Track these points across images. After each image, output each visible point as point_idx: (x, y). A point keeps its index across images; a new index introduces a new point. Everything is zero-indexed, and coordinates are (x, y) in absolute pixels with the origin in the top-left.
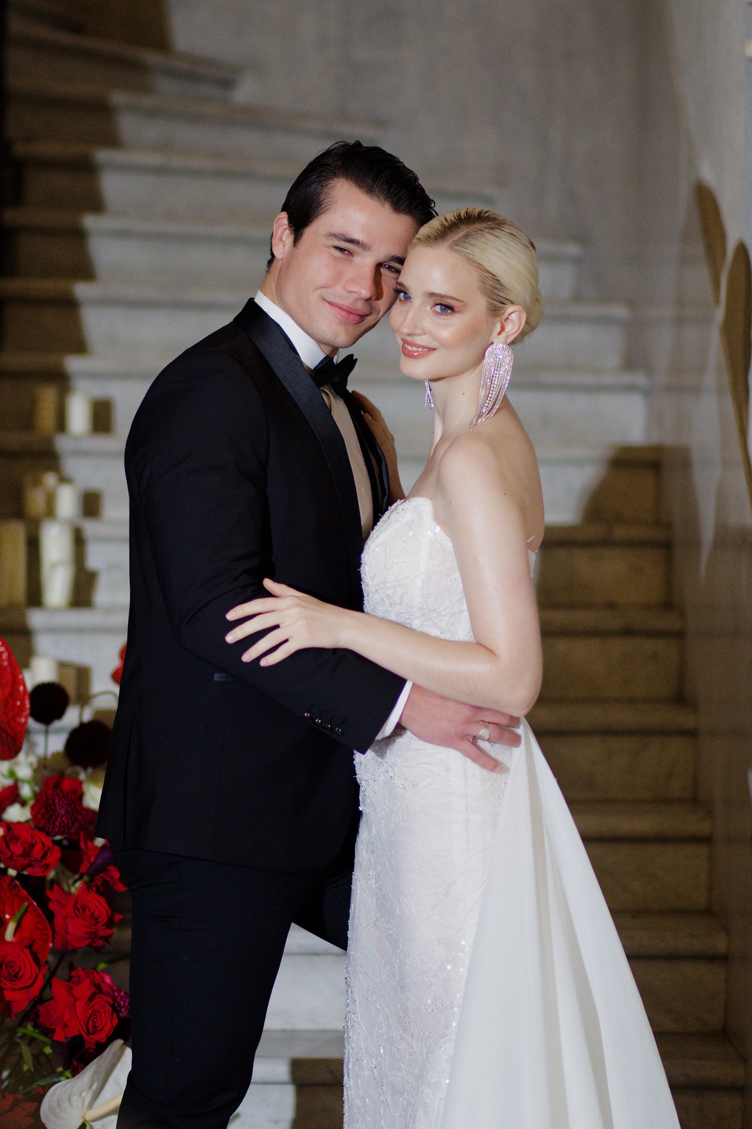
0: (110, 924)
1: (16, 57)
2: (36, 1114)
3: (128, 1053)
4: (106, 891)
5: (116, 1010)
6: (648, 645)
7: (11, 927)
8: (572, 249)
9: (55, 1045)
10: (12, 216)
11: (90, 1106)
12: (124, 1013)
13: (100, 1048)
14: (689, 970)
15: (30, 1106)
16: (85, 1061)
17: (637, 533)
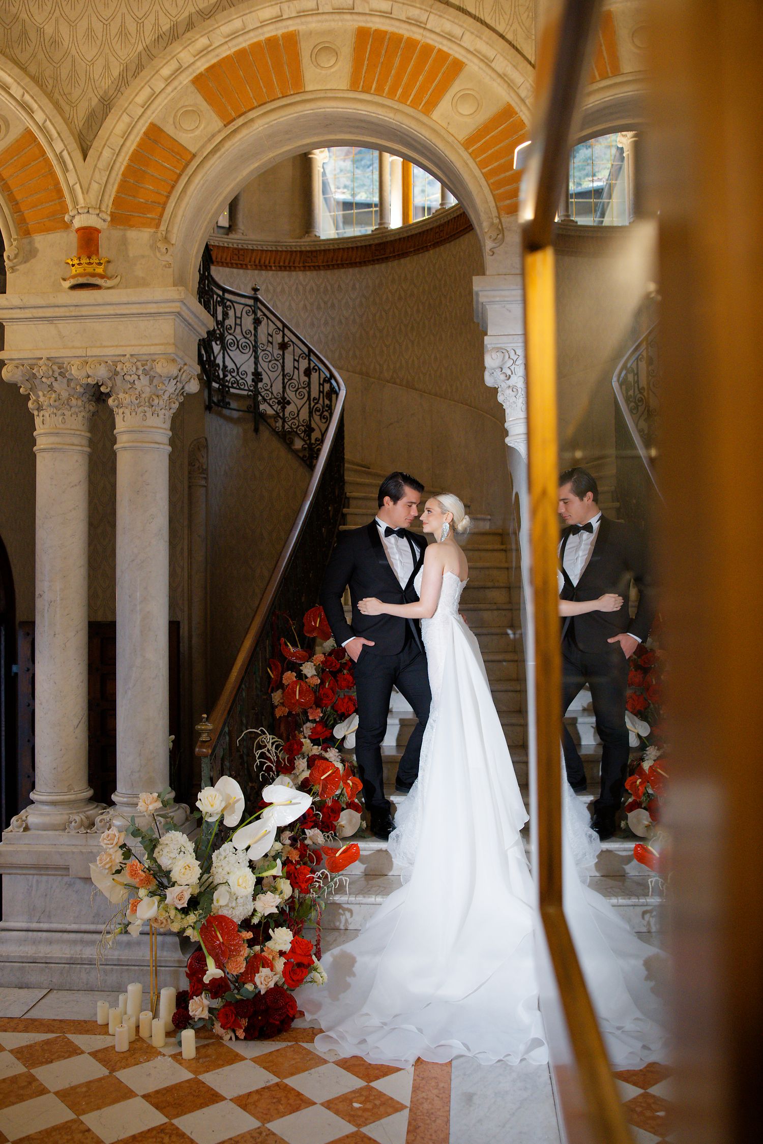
0: (352, 683)
1: (346, 473)
2: (332, 733)
3: (358, 716)
4: (352, 674)
5: (354, 705)
6: (504, 613)
7: (327, 684)
8: (489, 517)
9: (338, 715)
10: (345, 510)
11: (348, 729)
12: (357, 706)
13: (350, 715)
14: (510, 694)
15: (331, 731)
16: (345, 718)
17: (501, 585)
